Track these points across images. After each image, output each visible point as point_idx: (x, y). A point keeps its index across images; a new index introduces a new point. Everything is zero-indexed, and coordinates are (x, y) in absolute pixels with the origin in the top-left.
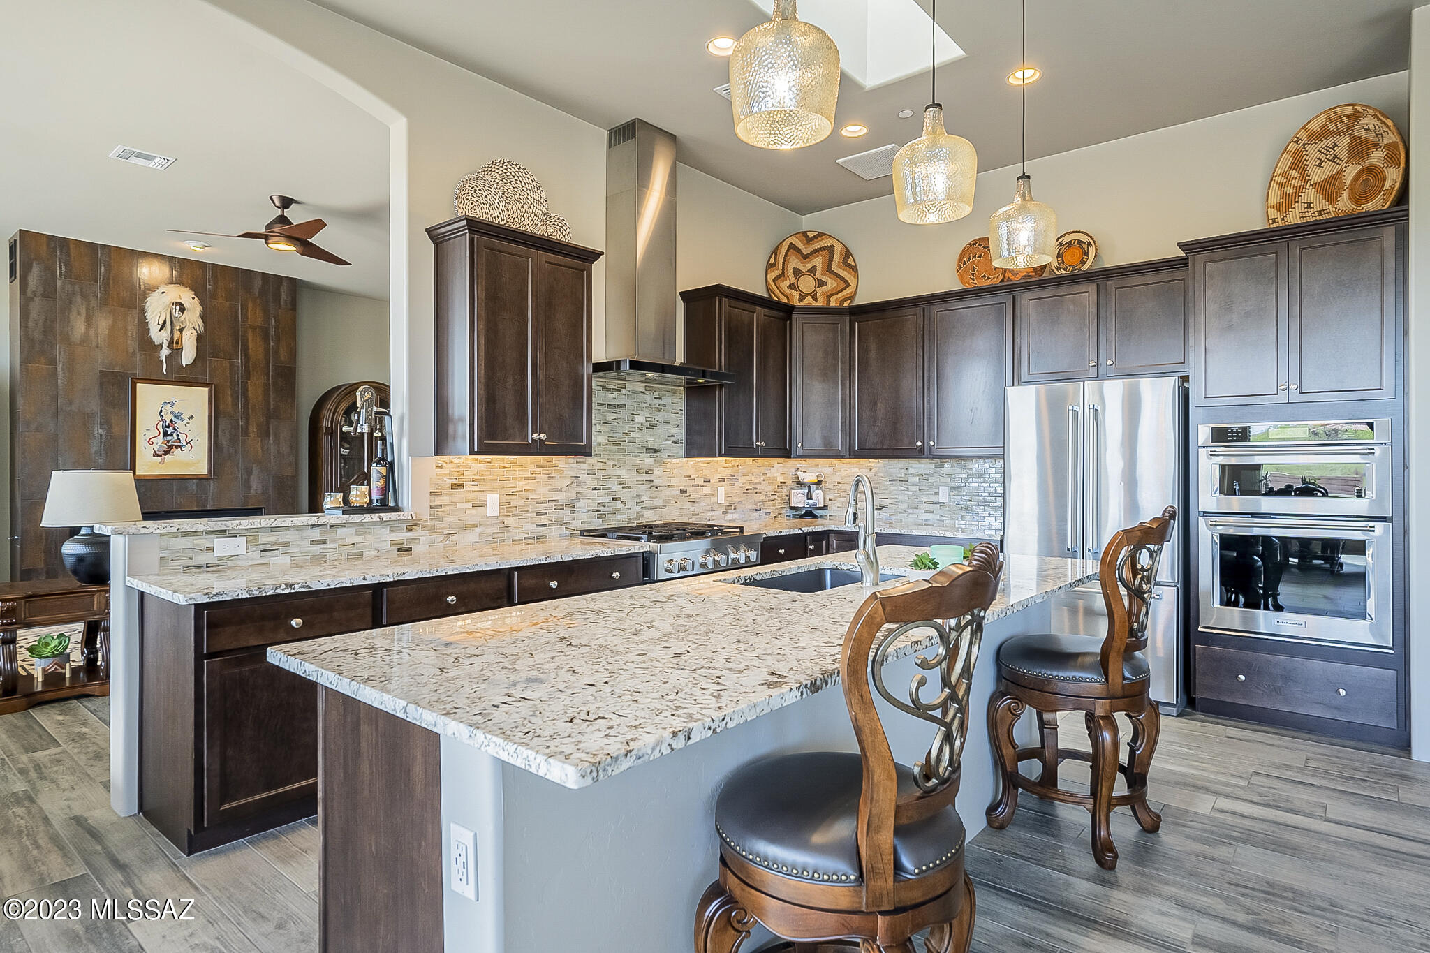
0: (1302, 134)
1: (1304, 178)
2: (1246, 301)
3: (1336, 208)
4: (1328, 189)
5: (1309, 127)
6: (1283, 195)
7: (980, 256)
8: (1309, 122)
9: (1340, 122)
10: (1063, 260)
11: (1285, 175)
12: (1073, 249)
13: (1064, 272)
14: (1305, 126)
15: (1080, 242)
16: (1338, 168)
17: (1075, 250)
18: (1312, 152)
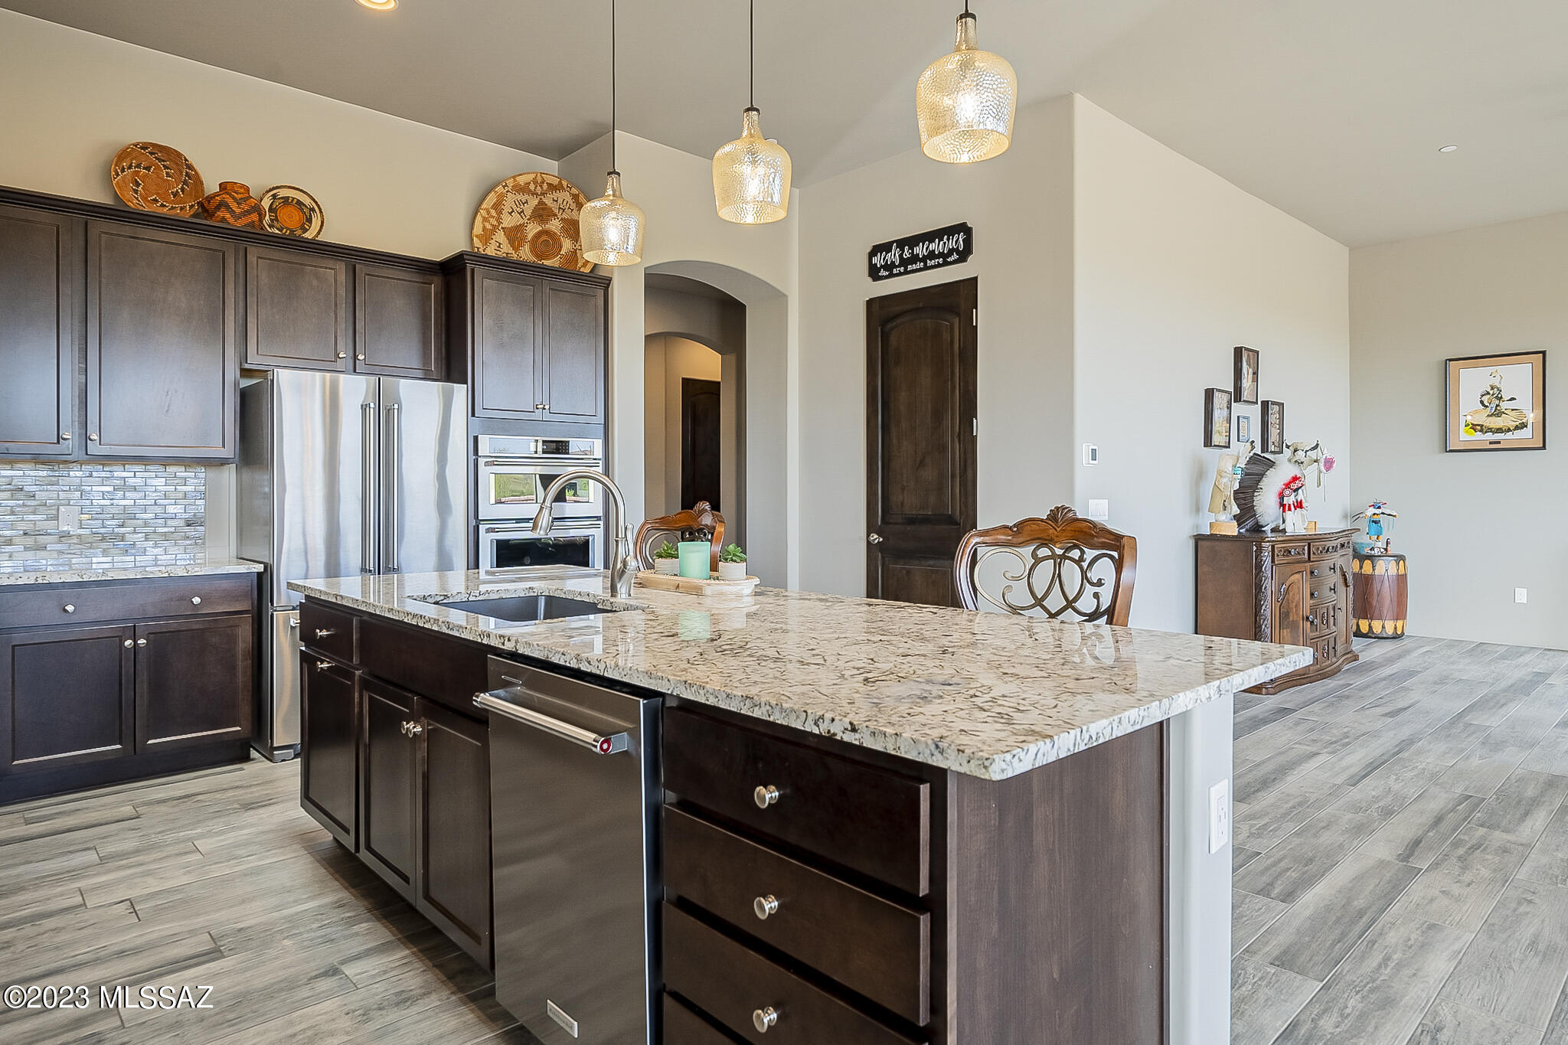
0: (510, 183)
1: (499, 220)
2: (513, 324)
3: (518, 255)
4: (515, 235)
5: (518, 179)
6: (484, 229)
7: (148, 168)
8: (521, 175)
9: (541, 186)
10: (276, 216)
11: (488, 212)
12: (290, 209)
13: (277, 231)
14: (515, 176)
15: (299, 203)
16: (521, 221)
17: (293, 211)
18: (510, 200)
